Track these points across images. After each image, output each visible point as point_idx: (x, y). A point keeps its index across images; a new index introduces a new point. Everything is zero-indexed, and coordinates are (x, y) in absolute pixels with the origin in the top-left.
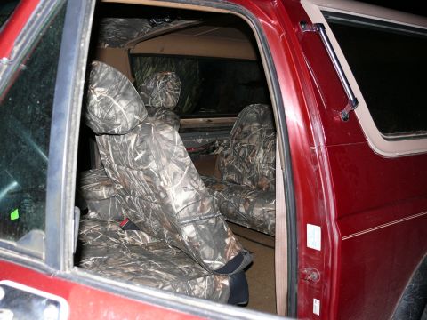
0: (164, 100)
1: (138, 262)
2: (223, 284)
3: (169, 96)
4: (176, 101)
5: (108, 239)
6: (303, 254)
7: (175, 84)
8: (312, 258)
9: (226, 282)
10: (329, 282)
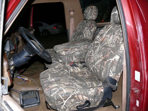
0: (91, 17)
1: (71, 81)
2: (101, 91)
3: (93, 15)
4: (96, 17)
5: (64, 70)
6: (133, 82)
7: (95, 10)
8: (137, 84)
9: (102, 90)
10: (143, 95)
